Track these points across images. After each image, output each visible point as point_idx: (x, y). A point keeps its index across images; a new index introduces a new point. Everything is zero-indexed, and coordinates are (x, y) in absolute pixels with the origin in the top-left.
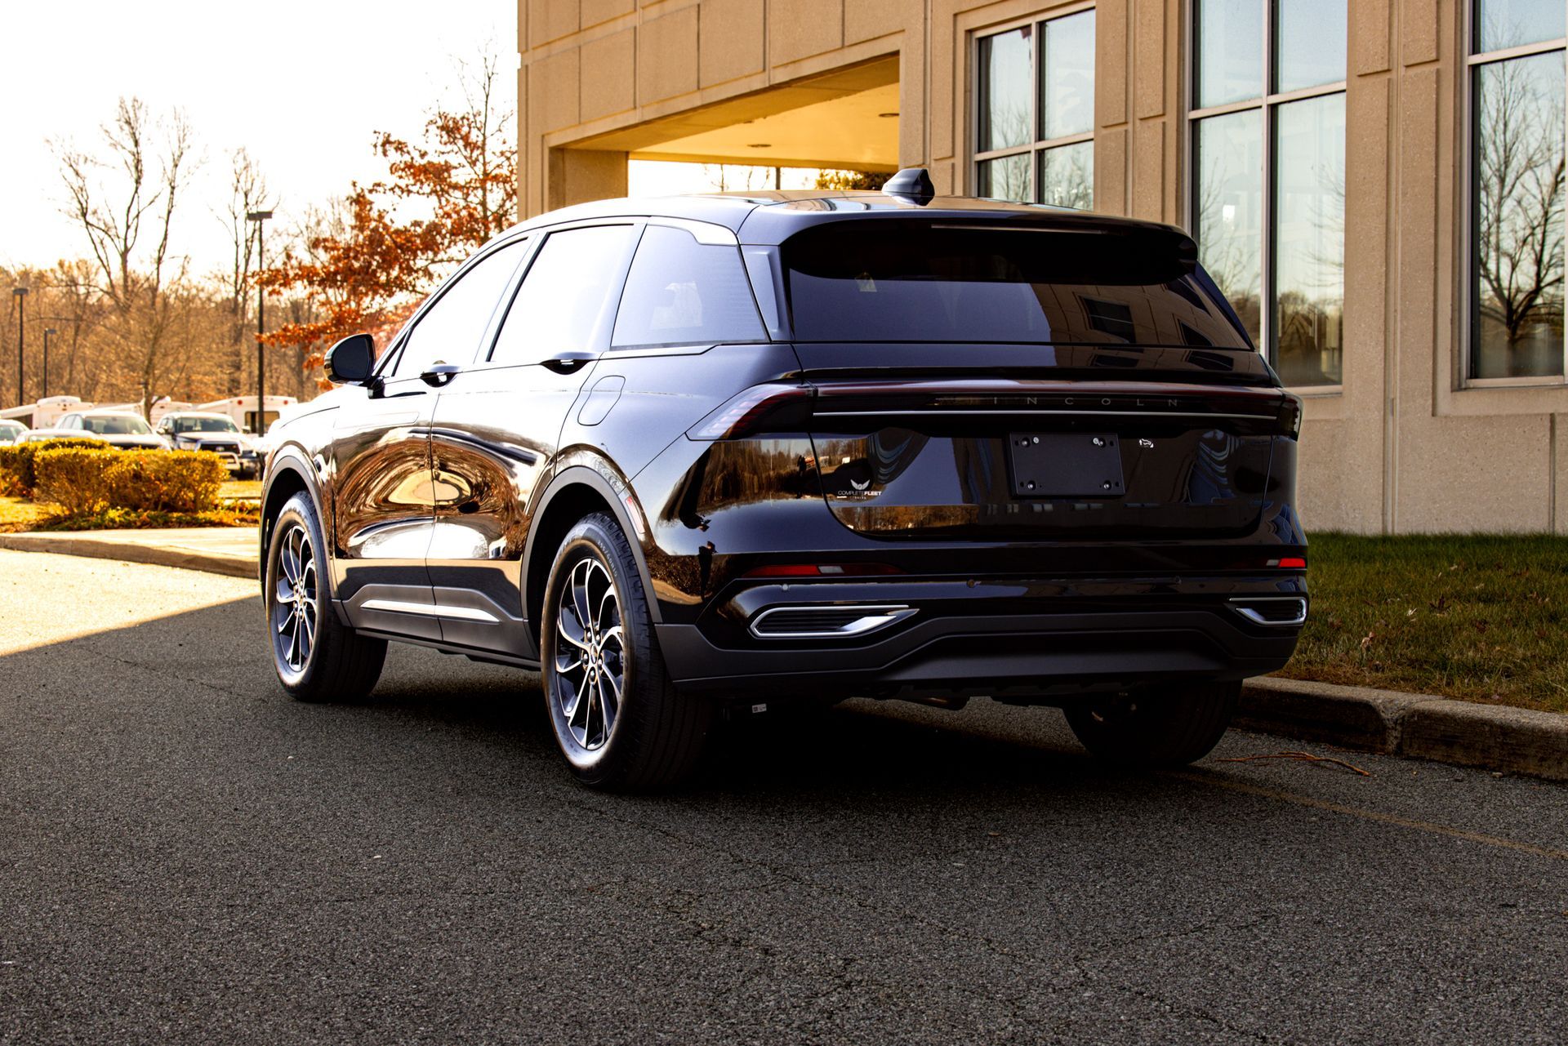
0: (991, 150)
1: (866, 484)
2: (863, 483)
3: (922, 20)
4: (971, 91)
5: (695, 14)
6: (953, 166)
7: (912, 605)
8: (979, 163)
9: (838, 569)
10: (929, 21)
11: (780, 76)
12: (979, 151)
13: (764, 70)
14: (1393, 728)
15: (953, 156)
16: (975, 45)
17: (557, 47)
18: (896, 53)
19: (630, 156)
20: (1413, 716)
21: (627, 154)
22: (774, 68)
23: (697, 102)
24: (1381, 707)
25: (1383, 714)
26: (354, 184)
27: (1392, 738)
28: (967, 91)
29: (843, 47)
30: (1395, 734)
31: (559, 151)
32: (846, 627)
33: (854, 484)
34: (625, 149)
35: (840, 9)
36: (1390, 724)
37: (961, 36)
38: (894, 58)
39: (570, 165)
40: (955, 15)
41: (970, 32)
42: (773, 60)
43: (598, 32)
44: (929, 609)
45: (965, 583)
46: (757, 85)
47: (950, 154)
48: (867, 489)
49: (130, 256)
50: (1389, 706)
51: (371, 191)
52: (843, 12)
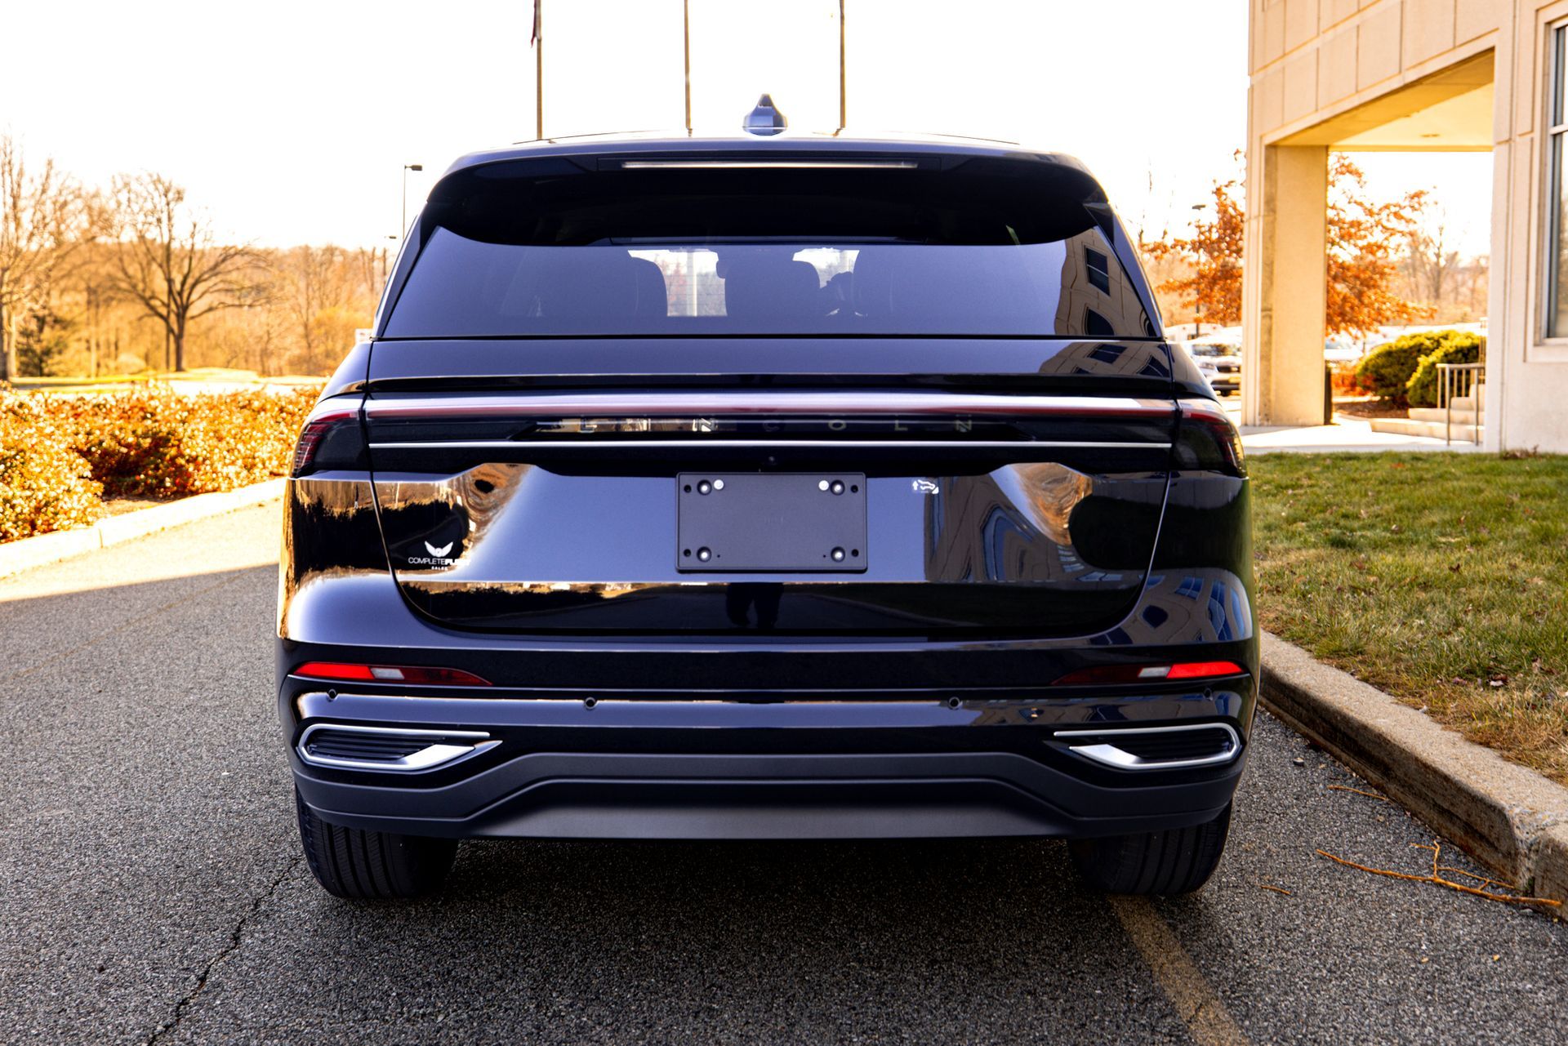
0: (1562, 123)
1: (448, 548)
2: (442, 547)
3: (1511, 18)
4: (1548, 75)
5: (1355, 34)
6: (1532, 140)
7: (495, 733)
8: (1555, 136)
9: (396, 673)
10: (1517, 19)
11: (1411, 76)
12: (1555, 125)
13: (1400, 72)
14: (1526, 856)
15: (1532, 131)
16: (1553, 35)
17: (1271, 69)
18: (1492, 49)
19: (1330, 150)
20: (1547, 847)
21: (1327, 148)
22: (1408, 69)
23: (1356, 101)
24: (1517, 820)
25: (1517, 831)
26: (1215, 181)
27: (1524, 869)
28: (1545, 75)
29: (1455, 47)
30: (1529, 864)
31: (1273, 147)
32: (407, 759)
33: (430, 548)
34: (1325, 143)
35: (1453, 16)
36: (1523, 849)
37: (1541, 28)
38: (1490, 55)
39: (1281, 158)
40: (1537, 11)
41: (1549, 23)
42: (1406, 64)
43: (1295, 55)
44: (516, 740)
45: (581, 702)
46: (1396, 84)
47: (1529, 129)
48: (448, 556)
49: (1143, 236)
50: (1527, 820)
51: (1226, 186)
52: (1455, 19)
